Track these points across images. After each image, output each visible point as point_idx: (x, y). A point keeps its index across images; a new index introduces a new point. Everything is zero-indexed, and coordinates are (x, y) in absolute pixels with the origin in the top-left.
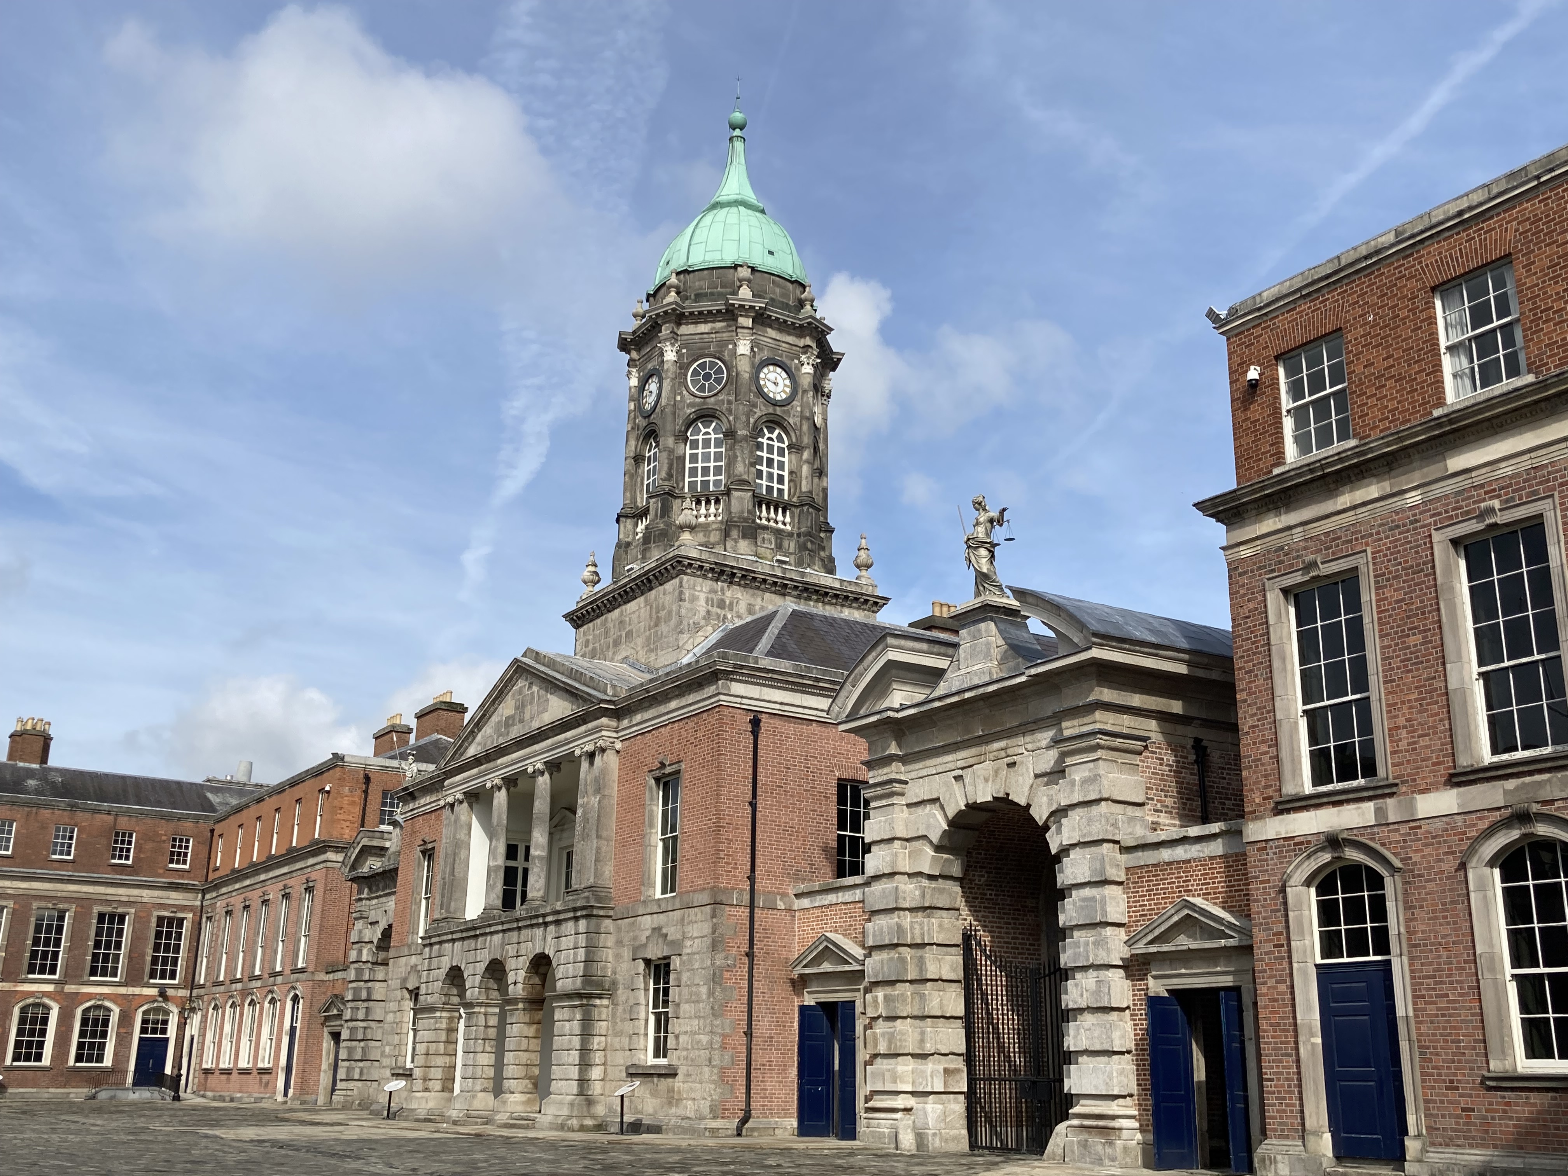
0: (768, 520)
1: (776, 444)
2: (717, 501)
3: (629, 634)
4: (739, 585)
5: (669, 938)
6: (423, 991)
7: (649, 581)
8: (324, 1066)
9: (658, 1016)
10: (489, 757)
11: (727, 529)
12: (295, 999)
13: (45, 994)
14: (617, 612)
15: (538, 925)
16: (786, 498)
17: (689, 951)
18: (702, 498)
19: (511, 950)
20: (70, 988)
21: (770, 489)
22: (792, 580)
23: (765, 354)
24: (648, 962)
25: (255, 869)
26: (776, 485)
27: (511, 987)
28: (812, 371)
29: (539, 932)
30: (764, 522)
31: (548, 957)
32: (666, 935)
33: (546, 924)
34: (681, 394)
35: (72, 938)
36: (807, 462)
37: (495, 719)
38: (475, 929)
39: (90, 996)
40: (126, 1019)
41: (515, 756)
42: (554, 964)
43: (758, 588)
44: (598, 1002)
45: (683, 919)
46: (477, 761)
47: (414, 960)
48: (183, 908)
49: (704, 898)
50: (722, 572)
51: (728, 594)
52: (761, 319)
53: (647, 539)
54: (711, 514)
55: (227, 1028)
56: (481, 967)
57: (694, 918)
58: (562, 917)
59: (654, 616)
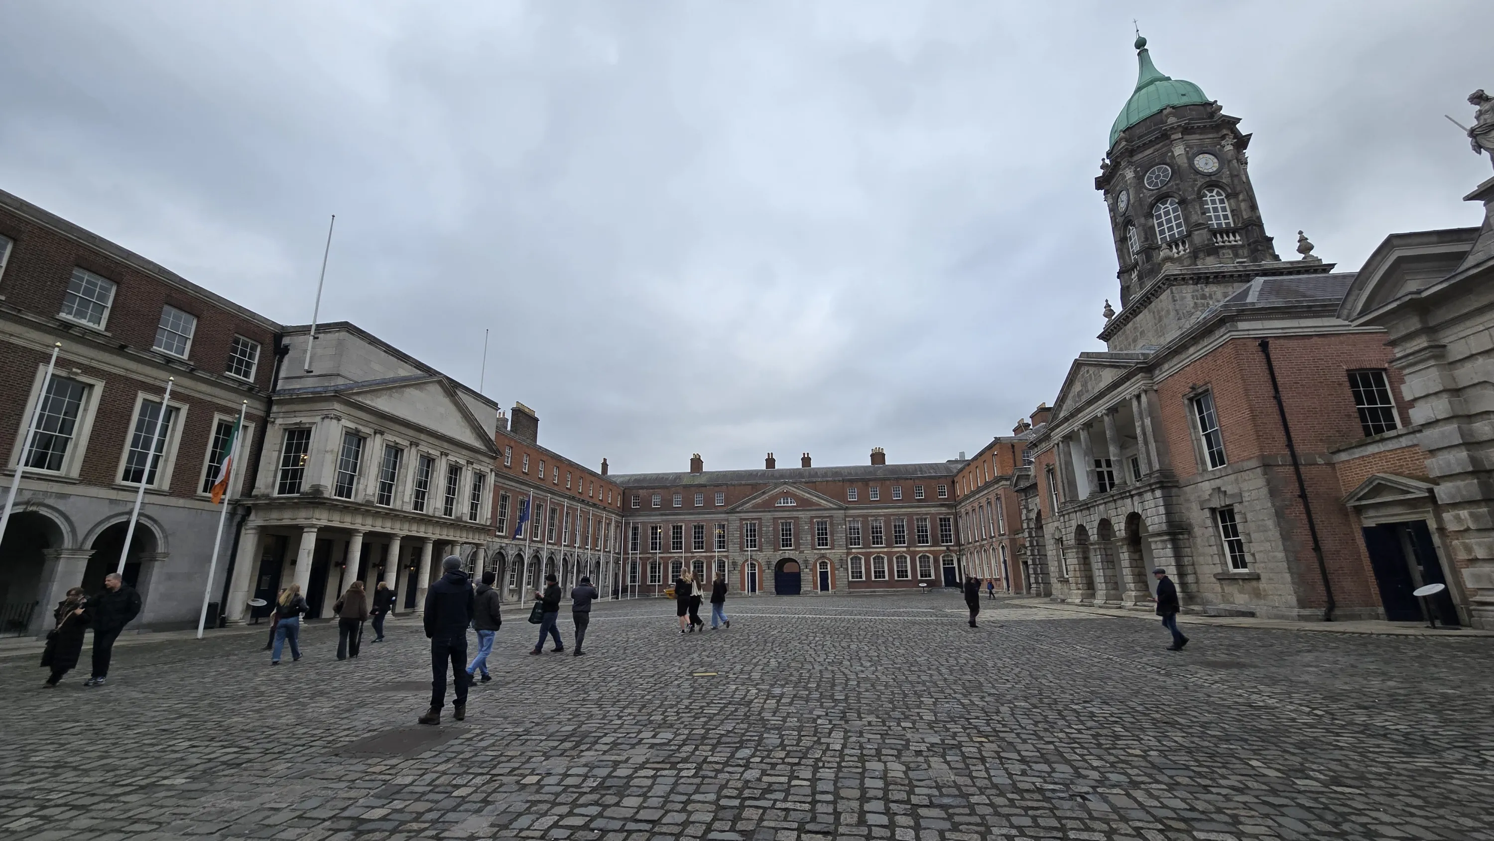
0: (1223, 242)
1: (1217, 198)
2: (1184, 243)
3: (1142, 333)
4: (1214, 283)
5: (1228, 492)
6: (1064, 539)
7: (1149, 298)
8: (1023, 577)
9: (1231, 543)
10: (1072, 415)
11: (1194, 255)
12: (1003, 547)
13: (904, 552)
14: (1130, 324)
15: (1127, 497)
16: (1232, 225)
17: (1247, 499)
18: (1173, 243)
19: (1112, 513)
20: (911, 549)
21: (1219, 224)
22: (1253, 270)
23: (1195, 150)
24: (1213, 510)
25: (973, 493)
26: (1223, 222)
27: (1117, 533)
28: (1232, 148)
29: (1129, 500)
30: (1221, 244)
31: (1138, 514)
32: (1225, 492)
33: (1132, 496)
34: (1143, 193)
35: (908, 529)
36: (1244, 200)
37: (1071, 395)
38: (1087, 504)
39: (921, 552)
40: (936, 561)
41: (1087, 411)
42: (1143, 517)
43: (1228, 282)
44: (1181, 537)
45: (1237, 480)
46: (1066, 419)
47: (1056, 524)
48: (948, 514)
49: (1253, 463)
50: (1199, 278)
51: (1207, 290)
52: (1187, 130)
53: (1140, 277)
54: (1182, 250)
55: (977, 562)
56: (1096, 524)
57: (1247, 478)
58: (1142, 490)
59: (1157, 317)
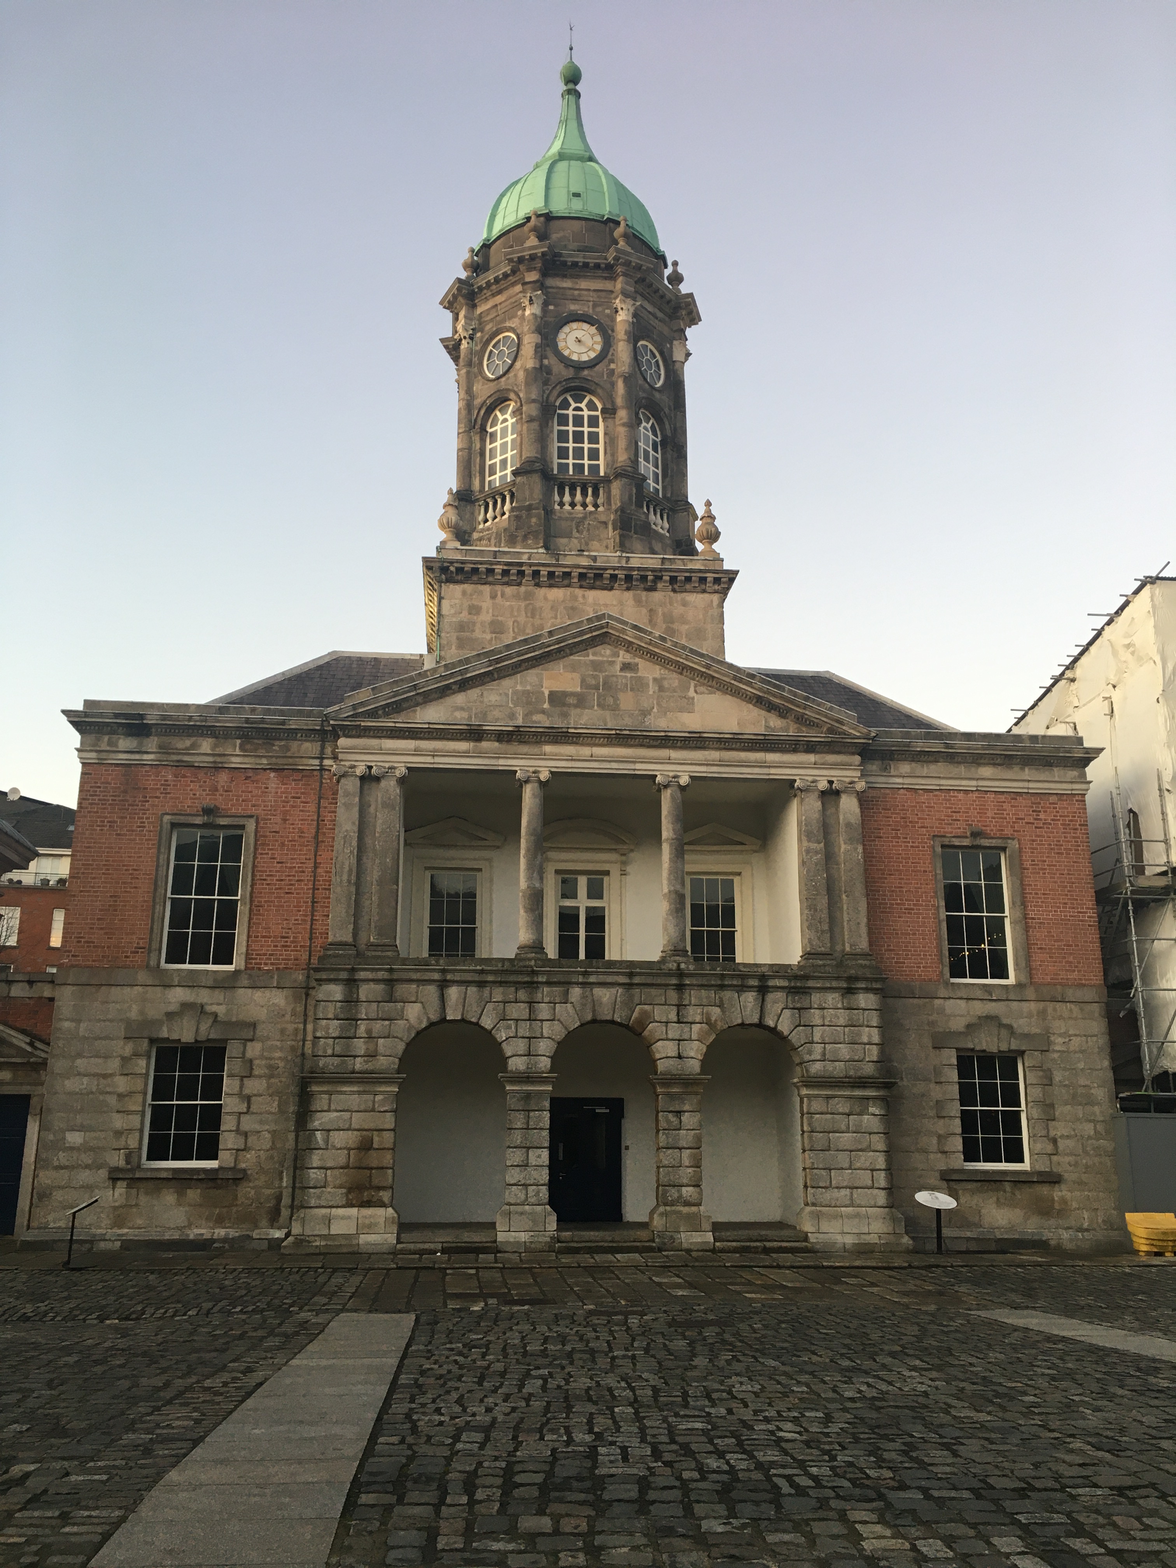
2: (662, 513)
5: (1015, 1028)
6: (331, 1049)
10: (518, 735)
17: (1057, 1048)
18: (651, 502)
19: (661, 1012)
24: (967, 1053)
27: (669, 1062)
31: (775, 1030)
32: (1009, 1026)
42: (796, 1038)
54: (658, 525)
57: (1066, 1014)
